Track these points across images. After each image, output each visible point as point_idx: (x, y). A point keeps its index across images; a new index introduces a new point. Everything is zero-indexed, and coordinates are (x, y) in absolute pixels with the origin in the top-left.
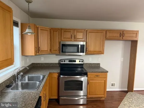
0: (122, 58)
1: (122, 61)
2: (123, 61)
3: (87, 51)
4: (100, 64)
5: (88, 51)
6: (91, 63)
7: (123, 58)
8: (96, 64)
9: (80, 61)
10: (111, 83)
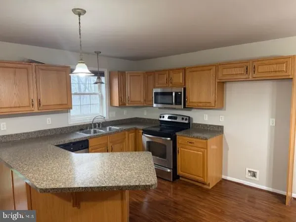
0: (272, 118)
1: (271, 124)
2: (274, 125)
3: (188, 102)
4: (223, 127)
5: (190, 102)
6: (207, 125)
7: (274, 120)
8: (215, 126)
9: (183, 119)
10: (248, 169)
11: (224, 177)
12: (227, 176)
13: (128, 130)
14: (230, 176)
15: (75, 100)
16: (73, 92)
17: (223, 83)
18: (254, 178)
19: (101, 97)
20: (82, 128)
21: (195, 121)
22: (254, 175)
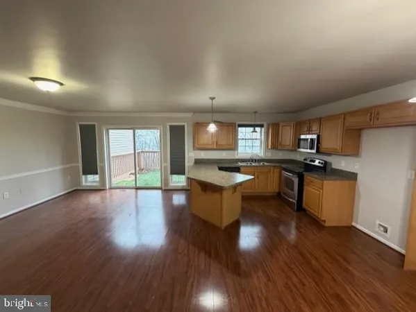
0: (412, 170)
1: (410, 177)
2: (413, 178)
3: (321, 148)
4: (357, 174)
7: (414, 172)
9: (319, 163)
10: (378, 222)
11: (354, 224)
12: (357, 224)
13: (274, 166)
14: (361, 225)
15: (241, 143)
16: (239, 137)
17: (361, 129)
18: (385, 234)
19: (261, 142)
20: (243, 161)
21: (335, 166)
22: (386, 231)
